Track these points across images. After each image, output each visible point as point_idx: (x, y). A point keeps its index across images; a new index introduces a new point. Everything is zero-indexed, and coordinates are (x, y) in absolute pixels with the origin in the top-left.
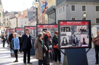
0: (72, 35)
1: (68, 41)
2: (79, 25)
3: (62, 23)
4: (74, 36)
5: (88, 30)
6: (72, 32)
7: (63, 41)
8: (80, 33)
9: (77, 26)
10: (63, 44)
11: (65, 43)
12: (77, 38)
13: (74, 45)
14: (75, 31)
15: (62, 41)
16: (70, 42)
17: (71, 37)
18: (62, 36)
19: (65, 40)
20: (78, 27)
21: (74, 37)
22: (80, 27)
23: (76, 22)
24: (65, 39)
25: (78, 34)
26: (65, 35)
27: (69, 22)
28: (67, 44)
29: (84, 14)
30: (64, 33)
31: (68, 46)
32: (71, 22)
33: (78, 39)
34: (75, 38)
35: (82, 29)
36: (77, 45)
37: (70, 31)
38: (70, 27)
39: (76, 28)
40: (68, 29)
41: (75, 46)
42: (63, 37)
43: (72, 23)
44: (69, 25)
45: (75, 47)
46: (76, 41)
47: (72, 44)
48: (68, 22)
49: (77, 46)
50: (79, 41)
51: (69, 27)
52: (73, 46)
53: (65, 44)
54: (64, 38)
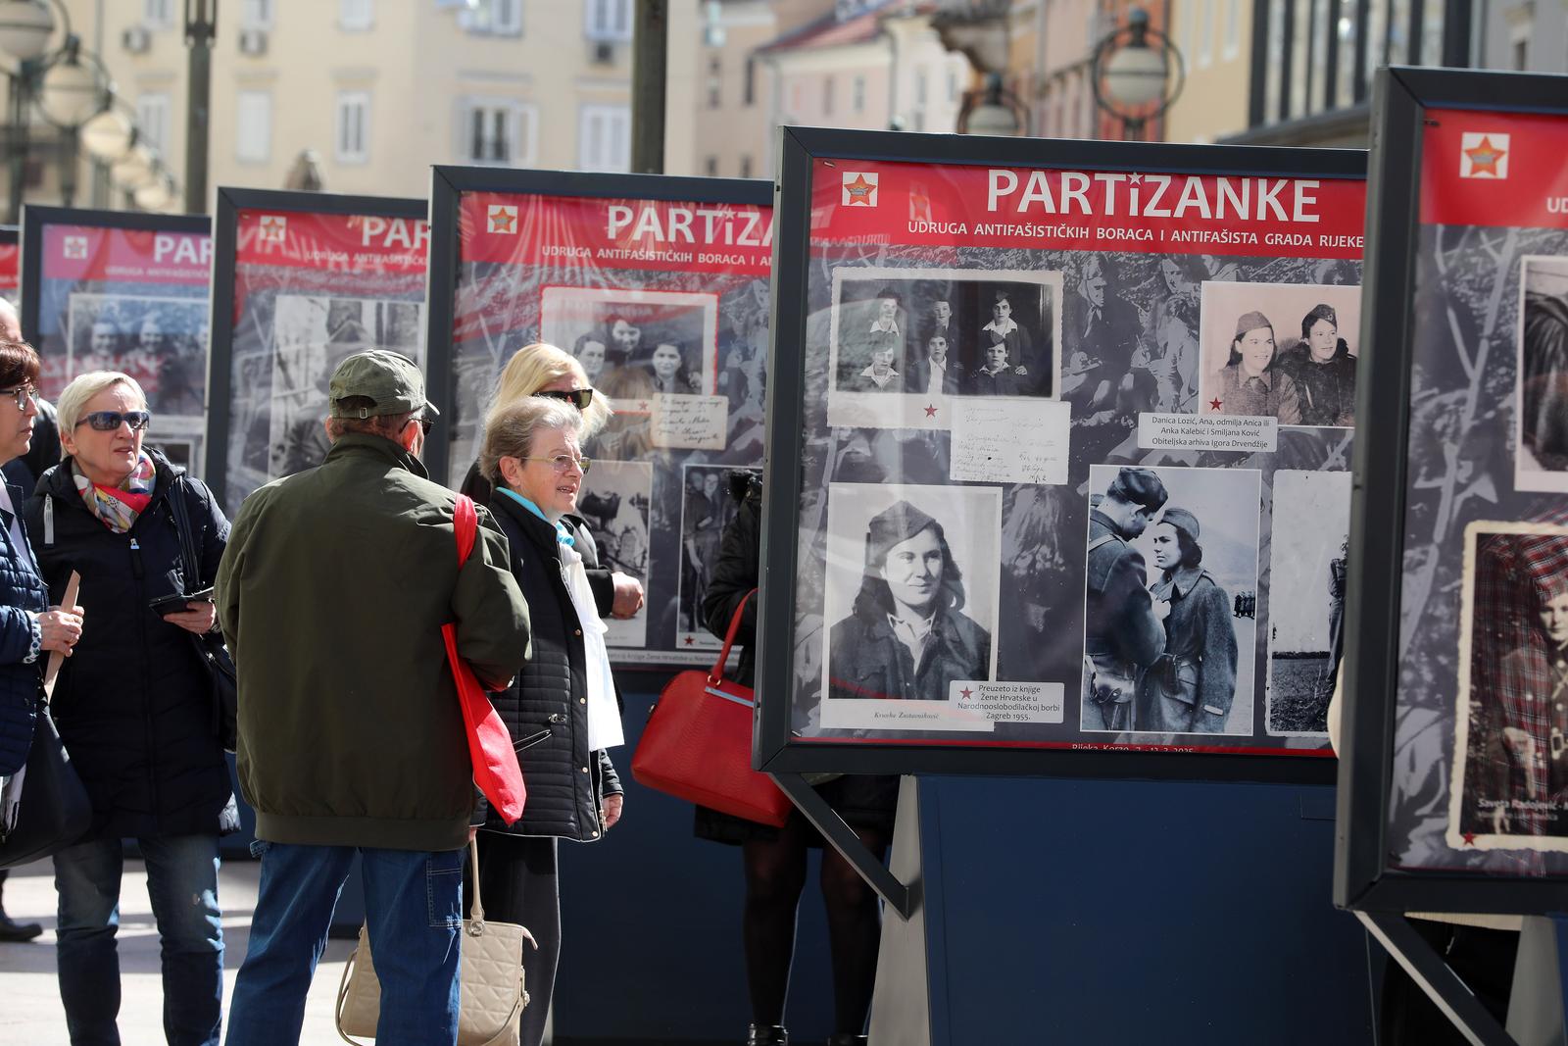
12: (1188, 558)
13: (1103, 699)
14: (1145, 394)
16: (1036, 614)
17: (1048, 514)
21: (1124, 513)
23: (1193, 199)
24: (925, 541)
27: (1037, 189)
34: (1155, 549)
36: (1192, 711)
40: (1003, 323)
49: (1170, 728)
52: (1089, 722)
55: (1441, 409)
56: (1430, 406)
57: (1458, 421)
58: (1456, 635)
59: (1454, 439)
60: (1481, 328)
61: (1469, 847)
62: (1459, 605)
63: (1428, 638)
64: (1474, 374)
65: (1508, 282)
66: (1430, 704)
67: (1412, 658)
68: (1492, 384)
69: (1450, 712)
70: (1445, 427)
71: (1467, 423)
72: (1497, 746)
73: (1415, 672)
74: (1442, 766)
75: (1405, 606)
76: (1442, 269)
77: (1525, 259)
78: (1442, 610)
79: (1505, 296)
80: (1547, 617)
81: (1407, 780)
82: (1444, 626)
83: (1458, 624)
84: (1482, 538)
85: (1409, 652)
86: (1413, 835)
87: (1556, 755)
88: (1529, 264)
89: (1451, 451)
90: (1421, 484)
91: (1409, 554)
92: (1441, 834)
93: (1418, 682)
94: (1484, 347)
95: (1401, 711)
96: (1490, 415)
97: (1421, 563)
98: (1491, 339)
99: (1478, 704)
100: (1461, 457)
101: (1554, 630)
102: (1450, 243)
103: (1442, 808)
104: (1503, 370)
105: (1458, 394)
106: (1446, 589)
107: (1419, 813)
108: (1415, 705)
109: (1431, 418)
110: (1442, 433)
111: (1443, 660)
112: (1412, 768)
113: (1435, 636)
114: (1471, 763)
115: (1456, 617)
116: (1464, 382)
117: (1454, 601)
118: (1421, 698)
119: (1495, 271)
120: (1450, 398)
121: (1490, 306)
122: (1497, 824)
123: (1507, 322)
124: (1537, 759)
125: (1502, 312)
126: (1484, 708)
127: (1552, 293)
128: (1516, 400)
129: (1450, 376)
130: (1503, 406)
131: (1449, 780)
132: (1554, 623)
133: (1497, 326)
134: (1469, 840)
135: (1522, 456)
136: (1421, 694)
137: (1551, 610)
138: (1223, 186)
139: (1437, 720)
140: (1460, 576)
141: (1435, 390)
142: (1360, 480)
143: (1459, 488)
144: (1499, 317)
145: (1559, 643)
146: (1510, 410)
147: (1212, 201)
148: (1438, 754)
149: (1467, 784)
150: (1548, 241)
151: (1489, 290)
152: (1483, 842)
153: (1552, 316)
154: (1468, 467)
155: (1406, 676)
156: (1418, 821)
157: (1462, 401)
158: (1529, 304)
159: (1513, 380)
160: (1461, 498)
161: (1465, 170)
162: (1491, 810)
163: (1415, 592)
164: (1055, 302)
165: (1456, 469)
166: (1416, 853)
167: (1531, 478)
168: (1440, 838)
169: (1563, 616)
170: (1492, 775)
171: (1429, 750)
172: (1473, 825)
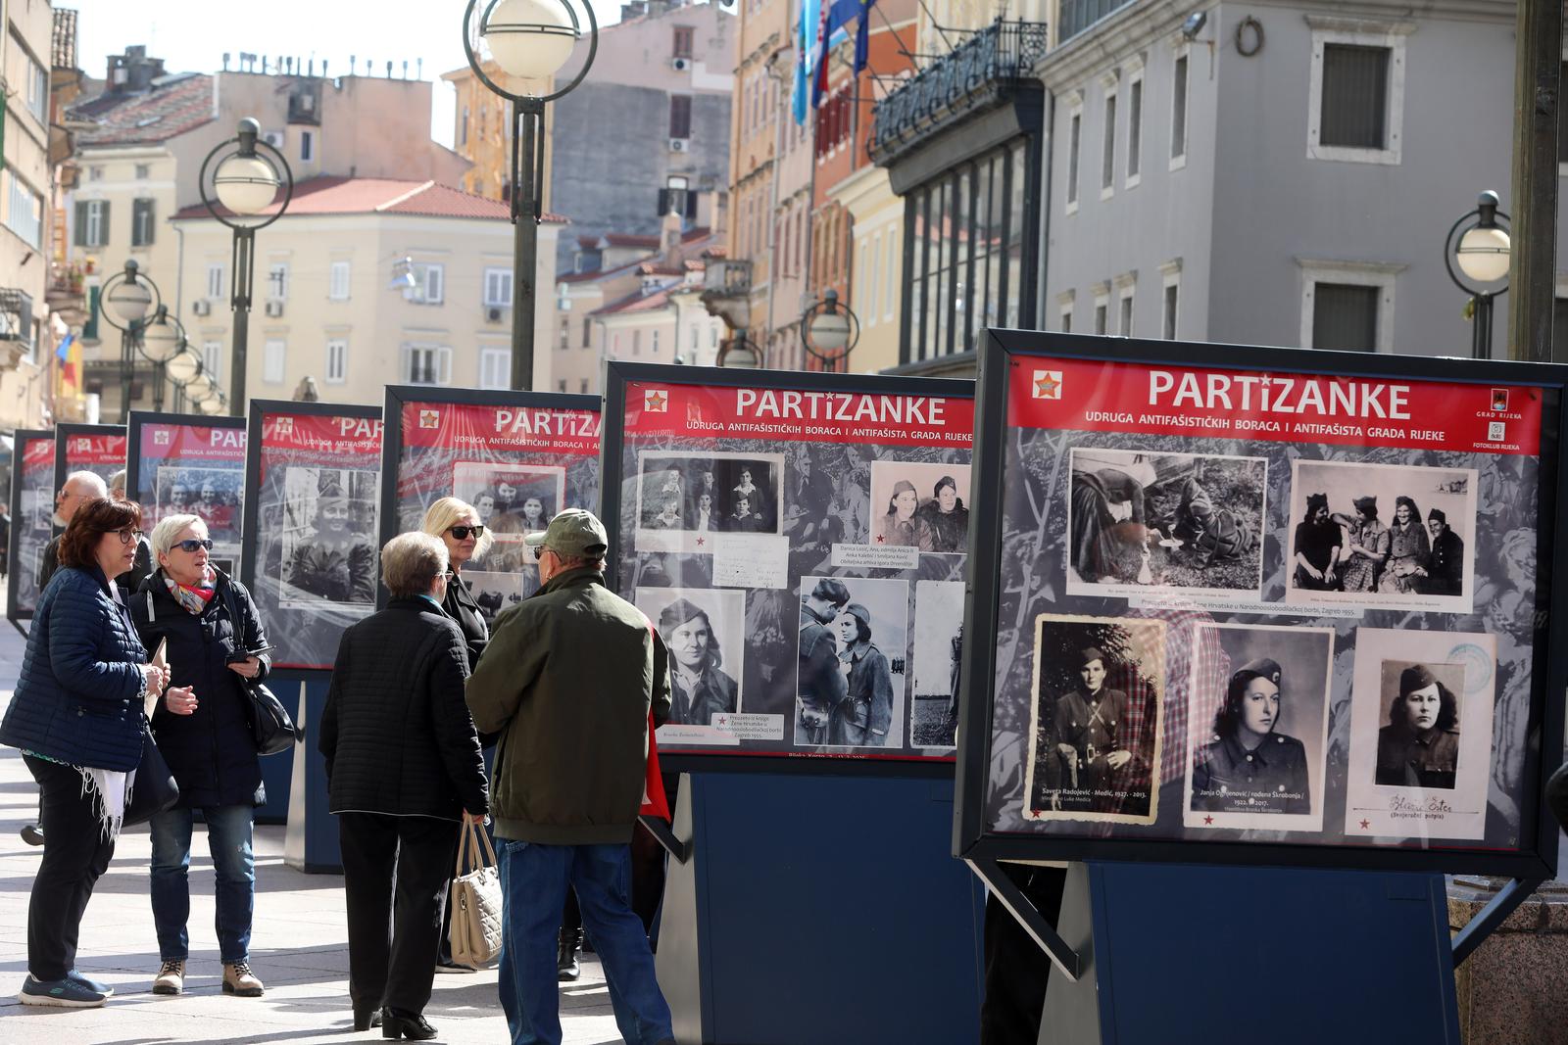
0: (794, 580)
1: (732, 665)
2: (906, 444)
3: (656, 399)
4: (822, 595)
8: (911, 557)
9: (870, 457)
11: (688, 681)
12: (864, 634)
13: (809, 725)
14: (836, 532)
16: (767, 671)
17: (774, 607)
18: (652, 579)
19: (684, 648)
20: (885, 472)
21: (822, 607)
22: (923, 475)
23: (866, 407)
24: (696, 624)
25: (876, 573)
26: (698, 572)
27: (768, 402)
28: (714, 697)
29: (1474, 239)
32: (792, 401)
33: (885, 645)
34: (842, 630)
35: (947, 505)
36: (865, 732)
38: (778, 461)
39: (864, 482)
40: (747, 488)
41: (836, 736)
43: (805, 405)
44: (769, 441)
45: (827, 748)
46: (844, 668)
47: (786, 708)
48: (744, 399)
49: (851, 743)
50: (898, 667)
51: (760, 471)
52: (800, 740)
55: (1021, 543)
56: (1014, 541)
57: (1031, 551)
58: (1030, 685)
59: (1028, 563)
60: (1046, 492)
61: (1036, 818)
62: (1031, 666)
63: (1012, 687)
64: (1041, 521)
65: (1062, 464)
66: (1013, 729)
67: (1002, 700)
68: (1052, 527)
69: (1026, 734)
70: (1023, 554)
71: (1037, 552)
72: (1053, 756)
73: (1004, 708)
74: (1020, 767)
75: (998, 667)
76: (1022, 456)
77: (1072, 449)
78: (1021, 670)
79: (1060, 473)
80: (1085, 674)
81: (997, 776)
82: (1022, 680)
83: (1031, 678)
84: (1045, 624)
85: (1001, 696)
86: (1000, 812)
87: (1090, 761)
88: (1075, 452)
89: (1027, 570)
90: (1008, 590)
91: (1000, 634)
92: (1020, 810)
93: (1006, 715)
94: (1047, 504)
95: (995, 733)
96: (1051, 547)
97: (1008, 640)
98: (1051, 499)
99: (1042, 729)
100: (1033, 573)
101: (1089, 682)
102: (1026, 439)
103: (1020, 794)
104: (1059, 519)
105: (1031, 534)
106: (1024, 656)
107: (1005, 797)
108: (1004, 729)
109: (1015, 549)
110: (1022, 558)
111: (1021, 701)
112: (1002, 769)
113: (1016, 686)
114: (1037, 765)
115: (1030, 674)
116: (1035, 527)
117: (1029, 665)
118: (1007, 725)
119: (1054, 457)
120: (1026, 536)
121: (1051, 479)
122: (1053, 804)
123: (1061, 489)
124: (1078, 763)
125: (1058, 482)
126: (1047, 731)
127: (1089, 472)
128: (1067, 538)
129: (1026, 523)
130: (1058, 541)
131: (1024, 777)
132: (1089, 678)
133: (1055, 491)
134: (1036, 814)
135: (1071, 573)
136: (1008, 723)
137: (1088, 670)
138: (885, 401)
139: (1017, 739)
140: (1033, 649)
141: (1017, 531)
142: (971, 587)
143: (1032, 593)
144: (1057, 485)
145: (1093, 690)
146: (1063, 544)
147: (878, 411)
148: (1018, 760)
149: (1036, 779)
150: (1086, 439)
151: (1051, 468)
152: (1045, 816)
153: (1089, 485)
154: (1038, 579)
155: (999, 711)
156: (1005, 803)
157: (1034, 538)
158: (1074, 477)
159: (1066, 525)
160: (1033, 599)
161: (1036, 394)
162: (1050, 795)
163: (1004, 658)
164: (779, 473)
165: (1030, 581)
166: (1004, 823)
167: (1076, 586)
168: (1019, 812)
169: (1096, 674)
170: (1051, 773)
171: (1012, 758)
172: (1038, 805)
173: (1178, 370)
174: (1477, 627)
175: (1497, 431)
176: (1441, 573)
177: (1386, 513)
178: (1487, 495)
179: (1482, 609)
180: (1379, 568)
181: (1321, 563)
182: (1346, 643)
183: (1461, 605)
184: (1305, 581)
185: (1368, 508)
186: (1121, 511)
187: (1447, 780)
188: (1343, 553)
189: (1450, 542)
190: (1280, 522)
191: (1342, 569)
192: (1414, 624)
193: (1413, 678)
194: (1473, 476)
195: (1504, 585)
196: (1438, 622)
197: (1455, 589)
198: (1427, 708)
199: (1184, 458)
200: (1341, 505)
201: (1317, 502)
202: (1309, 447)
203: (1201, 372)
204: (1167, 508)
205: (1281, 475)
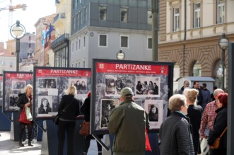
0: (59, 94)
1: (51, 106)
2: (73, 76)
3: (40, 71)
5: (90, 86)
6: (59, 89)
7: (42, 106)
9: (68, 78)
10: (42, 111)
11: (45, 108)
15: (39, 106)
16: (55, 106)
17: (56, 98)
18: (40, 95)
19: (45, 104)
20: (70, 80)
22: (75, 80)
24: (46, 101)
26: (46, 94)
27: (55, 71)
28: (49, 110)
29: (120, 54)
30: (44, 90)
31: (50, 115)
32: (58, 71)
35: (78, 84)
37: (55, 87)
38: (56, 79)
39: (68, 81)
42: (42, 97)
43: (60, 72)
44: (55, 76)
48: (51, 71)
51: (54, 80)
53: (44, 110)
54: (42, 100)
57: (100, 90)
59: (100, 92)
61: (101, 128)
69: (100, 116)
72: (104, 119)
75: (96, 107)
76: (98, 76)
79: (104, 79)
81: (96, 123)
84: (102, 101)
85: (96, 111)
88: (106, 76)
90: (97, 96)
91: (96, 102)
95: (95, 116)
99: (102, 116)
102: (99, 74)
103: (99, 125)
108: (97, 116)
109: (98, 90)
111: (99, 112)
113: (98, 110)
115: (100, 108)
117: (100, 106)
119: (103, 76)
120: (99, 88)
121: (102, 80)
122: (104, 126)
123: (104, 81)
124: (107, 120)
131: (100, 122)
140: (100, 104)
146: (104, 89)
150: (107, 74)
151: (102, 78)
153: (108, 80)
155: (96, 113)
156: (97, 126)
158: (106, 79)
160: (100, 97)
161: (100, 68)
163: (97, 105)
164: (56, 80)
165: (100, 94)
166: (97, 129)
167: (106, 95)
168: (99, 128)
169: (109, 107)
170: (103, 122)
171: (98, 120)
172: (102, 126)
173: (120, 64)
174: (161, 99)
175: (162, 72)
176: (156, 92)
177: (148, 83)
178: (162, 81)
179: (161, 96)
180: (147, 91)
181: (140, 90)
182: (143, 102)
183: (158, 96)
184: (138, 93)
185: (146, 83)
186: (112, 84)
187: (157, 120)
188: (142, 89)
189: (157, 87)
190: (134, 85)
191: (143, 91)
192: (152, 99)
193: (152, 106)
194: (159, 78)
195: (164, 93)
196: (155, 98)
197: (157, 94)
198: (154, 111)
199: (121, 76)
200: (142, 82)
201: (139, 82)
202: (138, 74)
203: (123, 64)
204: (119, 83)
205: (134, 78)
